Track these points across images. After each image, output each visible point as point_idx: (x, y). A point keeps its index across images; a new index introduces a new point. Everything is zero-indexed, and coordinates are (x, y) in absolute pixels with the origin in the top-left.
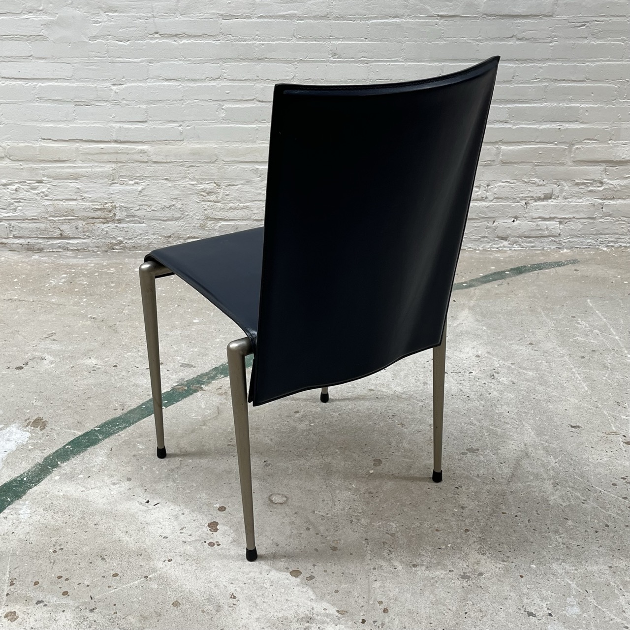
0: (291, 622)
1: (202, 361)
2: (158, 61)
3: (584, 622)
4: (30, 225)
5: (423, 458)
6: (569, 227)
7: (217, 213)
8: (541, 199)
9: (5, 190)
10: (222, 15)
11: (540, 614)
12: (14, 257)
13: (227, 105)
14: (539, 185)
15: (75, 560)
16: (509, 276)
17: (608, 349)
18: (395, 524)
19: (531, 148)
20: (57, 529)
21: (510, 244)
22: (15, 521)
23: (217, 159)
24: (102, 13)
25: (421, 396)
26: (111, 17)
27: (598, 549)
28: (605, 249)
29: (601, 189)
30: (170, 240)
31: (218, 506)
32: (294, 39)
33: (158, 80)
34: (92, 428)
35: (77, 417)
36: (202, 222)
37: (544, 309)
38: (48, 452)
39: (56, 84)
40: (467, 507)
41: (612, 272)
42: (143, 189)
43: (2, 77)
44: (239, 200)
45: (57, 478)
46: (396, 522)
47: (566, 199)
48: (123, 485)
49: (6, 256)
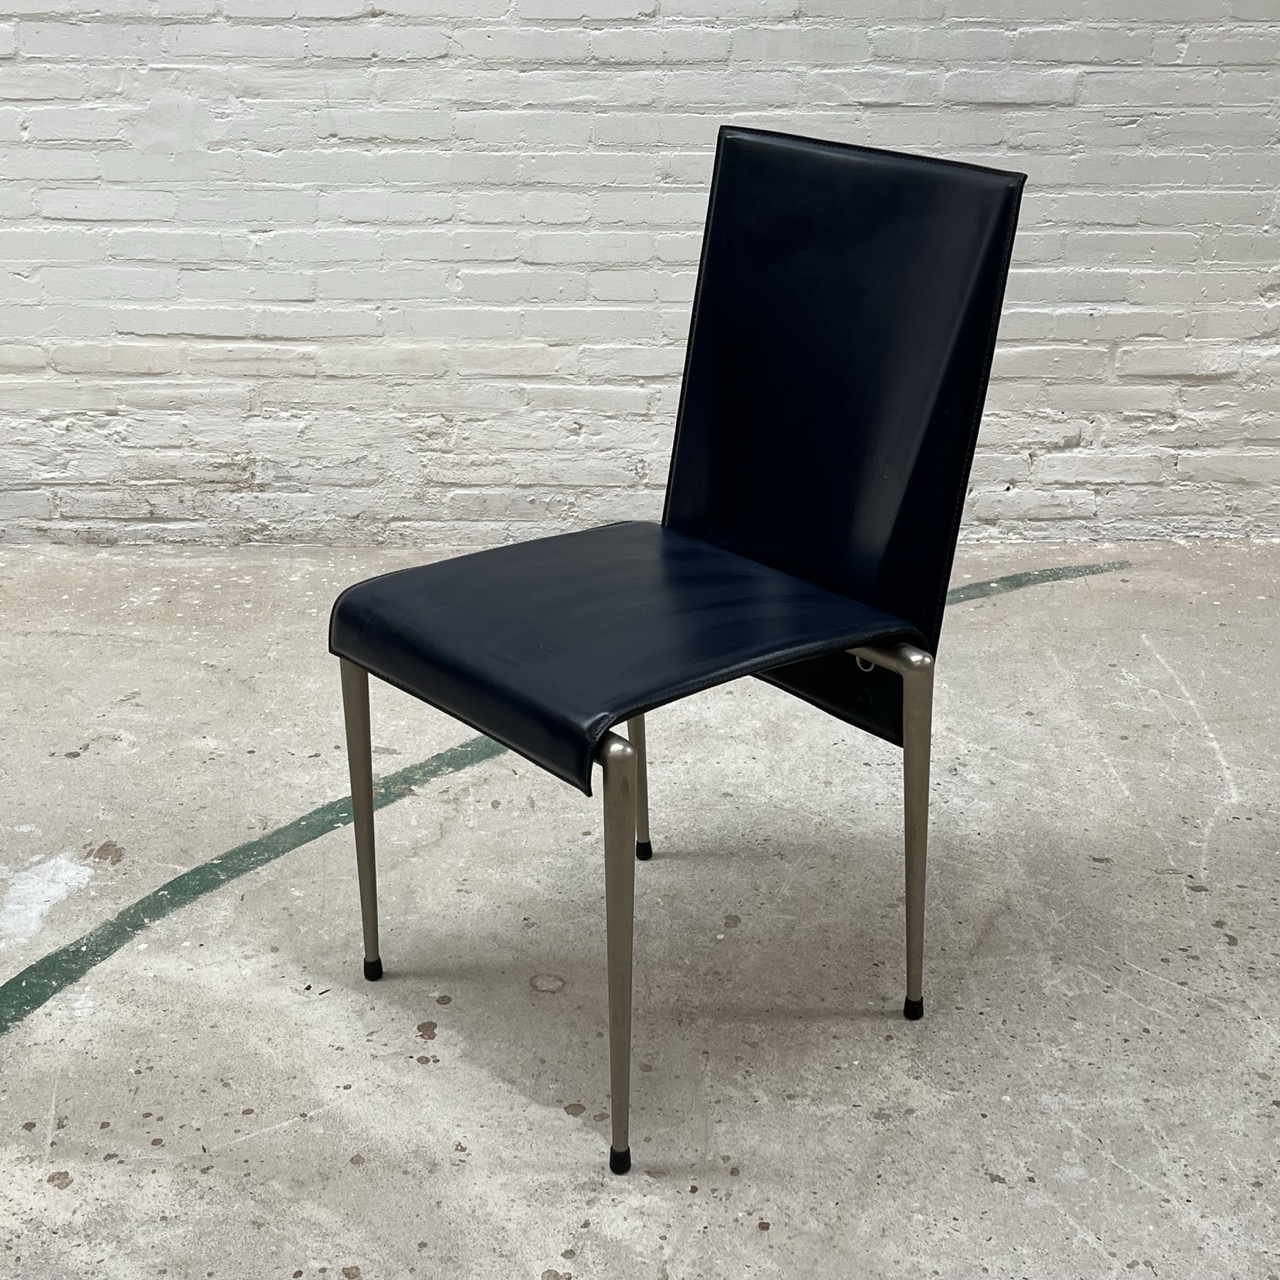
0: (564, 1190)
1: (413, 743)
2: (337, 188)
3: (1091, 1192)
4: (93, 495)
5: (816, 913)
6: (1113, 501)
7: (446, 472)
8: (1060, 447)
9: (46, 429)
10: (456, 102)
11: (1012, 1179)
12: (62, 555)
13: (464, 271)
14: (1054, 422)
15: (175, 1085)
16: (998, 591)
17: (1173, 724)
18: (760, 1026)
19: (1039, 350)
20: (141, 1035)
21: (1001, 532)
22: (65, 1021)
24: (231, 98)
25: (820, 805)
26: (249, 105)
27: (1126, 1070)
28: (1183, 542)
29: (1172, 428)
30: (358, 523)
31: (436, 994)
32: (591, 147)
33: (336, 224)
34: (207, 860)
35: (178, 840)
36: (418, 490)
37: (1058, 650)
38: (127, 902)
39: (145, 230)
40: (891, 998)
41: (1191, 585)
42: (306, 428)
43: (45, 218)
44: (488, 448)
45: (143, 946)
46: (761, 1023)
47: (1106, 447)
48: (263, 959)
49: (47, 552)
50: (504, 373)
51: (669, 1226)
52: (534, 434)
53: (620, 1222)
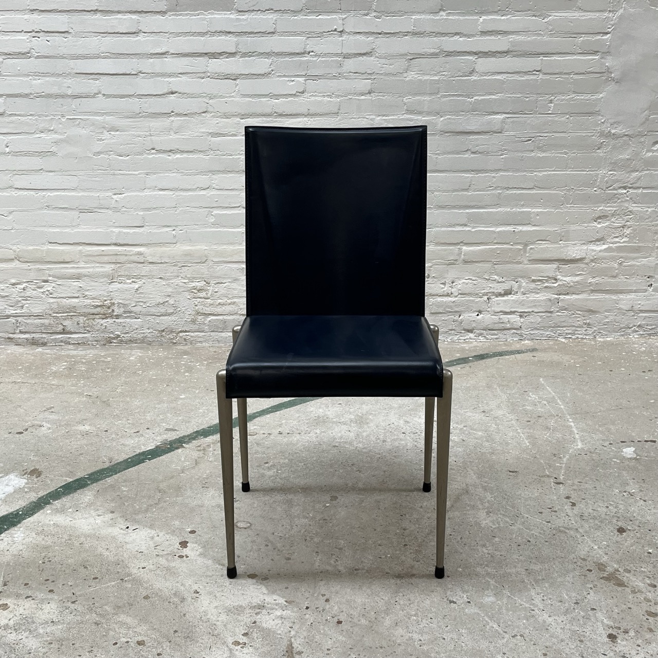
0: (245, 609)
1: (185, 426)
2: (155, 174)
3: (497, 607)
4: (35, 321)
5: (374, 494)
6: (529, 321)
7: (206, 308)
8: (502, 295)
9: (13, 289)
10: (210, 133)
11: (460, 602)
12: (19, 350)
13: (215, 212)
14: (499, 282)
15: (61, 568)
16: (472, 361)
17: (552, 415)
19: (490, 248)
20: (46, 548)
21: (475, 336)
22: (10, 542)
23: (207, 260)
24: (105, 132)
25: (380, 450)
26: (113, 135)
27: (518, 557)
28: (563, 340)
29: (556, 285)
30: (164, 333)
31: (189, 530)
33: (154, 190)
34: (82, 476)
35: (68, 468)
36: (193, 317)
37: (499, 385)
38: (42, 494)
39: (63, 194)
40: (408, 529)
41: (567, 358)
42: (139, 287)
43: (16, 188)
44: (227, 297)
45: (49, 512)
46: (344, 540)
47: (524, 294)
48: (107, 516)
49: (13, 349)
50: (234, 260)
51: (294, 623)
53: (271, 621)
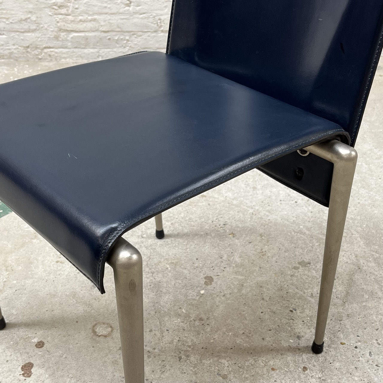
5: (255, 274)
7: (69, 25)
18: (228, 361)
25: (251, 202)
30: (29, 50)
31: (36, 340)
36: (56, 34)
40: (303, 337)
44: (88, 13)
52: (109, 6)
